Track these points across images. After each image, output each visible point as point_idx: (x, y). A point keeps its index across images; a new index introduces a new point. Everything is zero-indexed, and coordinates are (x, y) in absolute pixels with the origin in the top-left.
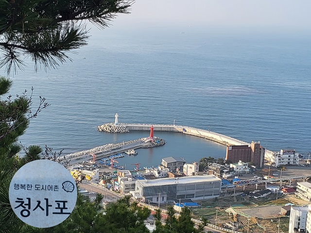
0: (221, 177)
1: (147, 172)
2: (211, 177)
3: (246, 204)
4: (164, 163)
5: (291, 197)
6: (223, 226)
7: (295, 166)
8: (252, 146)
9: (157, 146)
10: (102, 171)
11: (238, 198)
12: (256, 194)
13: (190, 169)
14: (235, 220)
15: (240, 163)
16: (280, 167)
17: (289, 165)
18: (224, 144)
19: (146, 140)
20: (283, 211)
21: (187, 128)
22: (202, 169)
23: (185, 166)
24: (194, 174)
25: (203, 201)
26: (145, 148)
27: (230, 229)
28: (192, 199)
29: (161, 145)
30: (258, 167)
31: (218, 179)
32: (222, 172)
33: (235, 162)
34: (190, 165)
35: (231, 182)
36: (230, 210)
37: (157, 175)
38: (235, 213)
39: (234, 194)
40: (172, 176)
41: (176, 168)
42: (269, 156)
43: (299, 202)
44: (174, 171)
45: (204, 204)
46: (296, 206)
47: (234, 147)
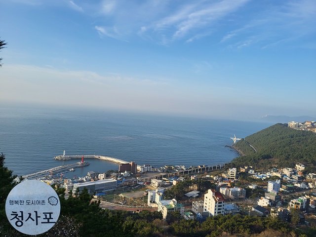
0: (117, 179)
1: (80, 179)
2: (112, 180)
3: (128, 192)
4: (89, 174)
5: (149, 187)
6: (117, 203)
7: (150, 172)
8: (131, 163)
9: (85, 166)
10: (56, 180)
11: (125, 189)
12: (133, 187)
13: (102, 176)
14: (123, 200)
15: (126, 172)
16: (144, 173)
17: (147, 171)
18: (119, 163)
19: (80, 163)
20: (145, 193)
21: (101, 157)
22: (108, 176)
23: (99, 175)
24: (103, 179)
25: (108, 192)
26: (79, 167)
27: (121, 204)
28: (103, 191)
29: (87, 165)
30: (134, 173)
31: (115, 180)
32: (117, 177)
33: (124, 172)
34: (102, 175)
35: (122, 181)
36: (121, 195)
37: (85, 180)
38: (123, 196)
39: (123, 187)
40: (92, 180)
41: (95, 177)
42: (139, 168)
43: (152, 188)
44: (94, 178)
45: (109, 193)
46: (151, 190)
47: (123, 164)
